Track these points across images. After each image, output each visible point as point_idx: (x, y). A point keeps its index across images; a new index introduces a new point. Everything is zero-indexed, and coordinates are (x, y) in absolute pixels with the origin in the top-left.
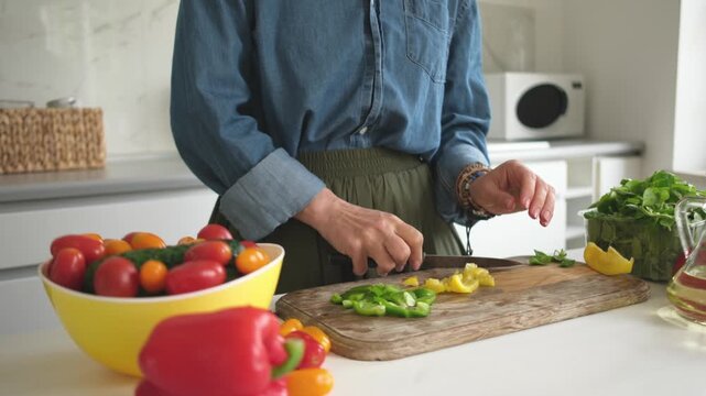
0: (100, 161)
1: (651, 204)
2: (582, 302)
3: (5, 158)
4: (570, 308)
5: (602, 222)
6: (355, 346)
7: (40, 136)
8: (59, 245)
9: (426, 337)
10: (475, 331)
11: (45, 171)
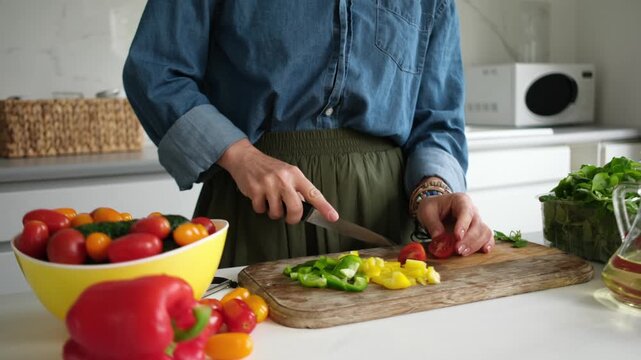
0: (137, 144)
1: (601, 188)
2: (519, 281)
3: (58, 142)
4: (506, 287)
5: (556, 204)
6: (288, 315)
7: (87, 123)
8: (29, 218)
9: (356, 308)
10: (404, 305)
11: (91, 153)
